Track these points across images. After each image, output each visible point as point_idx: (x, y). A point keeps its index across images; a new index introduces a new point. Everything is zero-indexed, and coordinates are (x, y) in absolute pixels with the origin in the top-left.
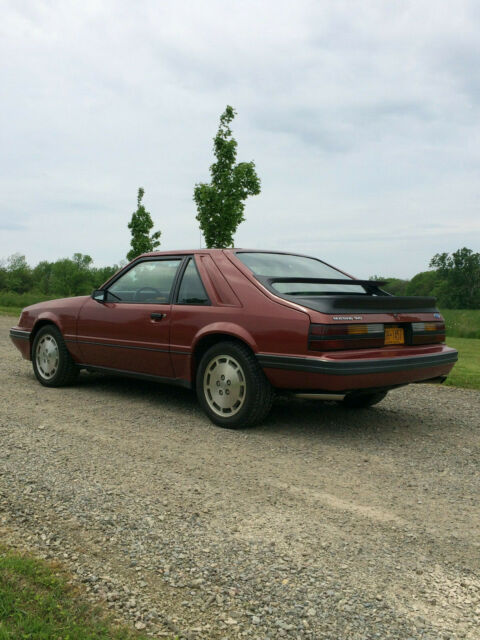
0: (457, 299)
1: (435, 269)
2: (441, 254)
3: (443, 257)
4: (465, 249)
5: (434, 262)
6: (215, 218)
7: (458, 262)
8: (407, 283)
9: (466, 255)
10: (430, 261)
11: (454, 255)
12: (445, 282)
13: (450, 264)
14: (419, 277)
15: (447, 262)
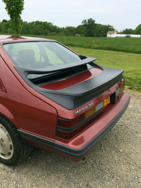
0: (89, 33)
1: (83, 24)
2: (85, 20)
3: (85, 21)
4: (91, 19)
5: (83, 22)
6: (13, 8)
7: (89, 22)
8: (76, 28)
9: (91, 20)
10: (82, 22)
11: (88, 20)
12: (85, 28)
13: (87, 23)
14: (79, 26)
15: (86, 22)
